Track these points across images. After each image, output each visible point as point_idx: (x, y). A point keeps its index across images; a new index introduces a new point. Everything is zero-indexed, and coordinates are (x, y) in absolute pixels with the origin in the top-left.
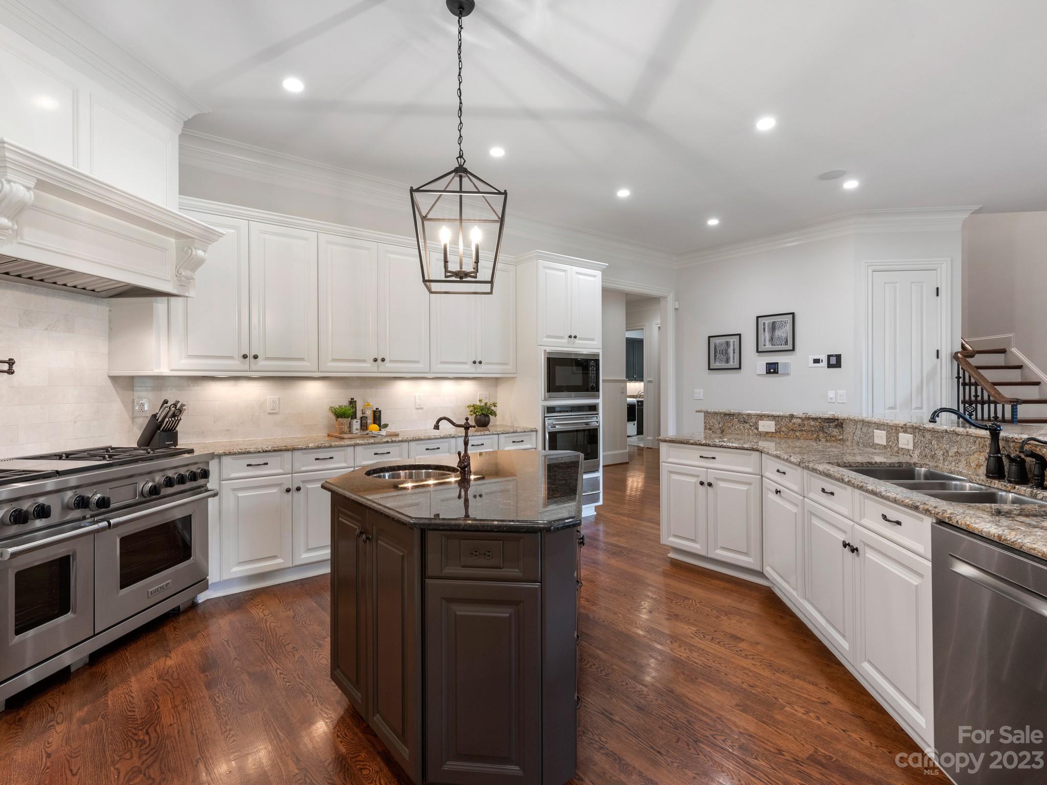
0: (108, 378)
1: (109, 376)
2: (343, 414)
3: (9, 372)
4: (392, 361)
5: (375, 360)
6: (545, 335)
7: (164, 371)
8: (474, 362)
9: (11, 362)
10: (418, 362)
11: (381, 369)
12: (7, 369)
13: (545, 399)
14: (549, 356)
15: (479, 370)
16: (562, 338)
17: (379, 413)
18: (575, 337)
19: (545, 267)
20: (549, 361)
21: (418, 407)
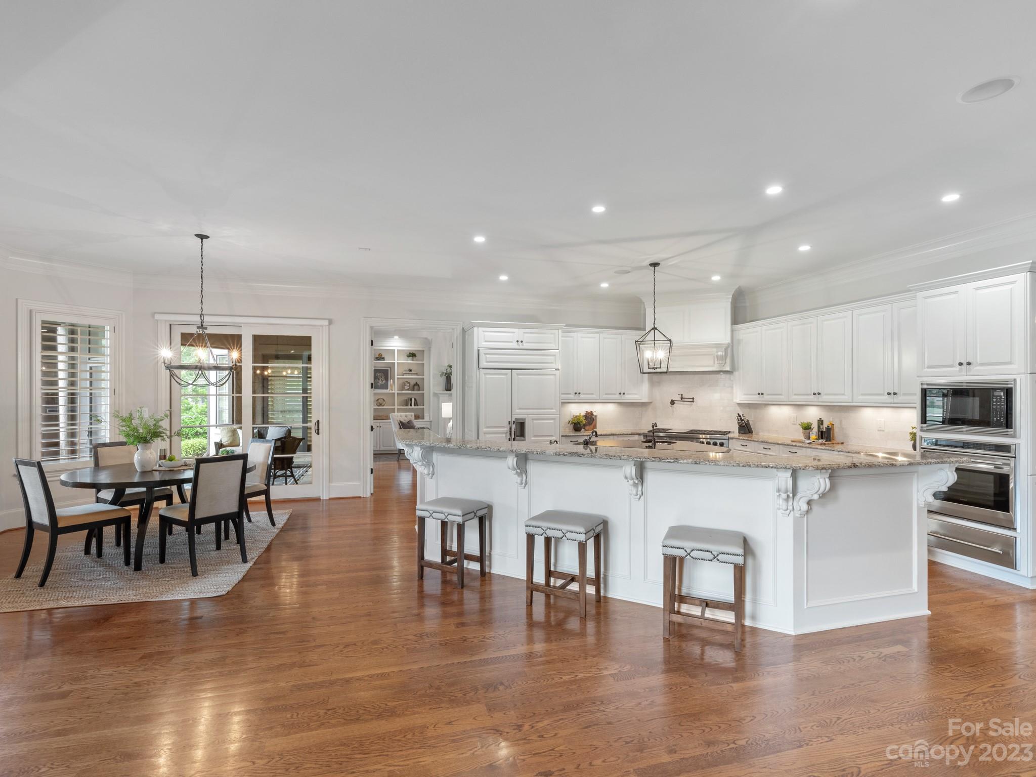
0: (733, 404)
1: (735, 403)
2: (807, 428)
3: (693, 402)
4: (826, 394)
5: (814, 394)
6: (926, 366)
7: (738, 401)
8: (889, 394)
9: (693, 399)
10: (843, 394)
11: (820, 400)
12: (692, 400)
13: (922, 430)
14: (925, 387)
15: (895, 401)
16: (952, 366)
17: (829, 430)
18: (969, 364)
19: (926, 298)
20: (924, 393)
21: (880, 429)
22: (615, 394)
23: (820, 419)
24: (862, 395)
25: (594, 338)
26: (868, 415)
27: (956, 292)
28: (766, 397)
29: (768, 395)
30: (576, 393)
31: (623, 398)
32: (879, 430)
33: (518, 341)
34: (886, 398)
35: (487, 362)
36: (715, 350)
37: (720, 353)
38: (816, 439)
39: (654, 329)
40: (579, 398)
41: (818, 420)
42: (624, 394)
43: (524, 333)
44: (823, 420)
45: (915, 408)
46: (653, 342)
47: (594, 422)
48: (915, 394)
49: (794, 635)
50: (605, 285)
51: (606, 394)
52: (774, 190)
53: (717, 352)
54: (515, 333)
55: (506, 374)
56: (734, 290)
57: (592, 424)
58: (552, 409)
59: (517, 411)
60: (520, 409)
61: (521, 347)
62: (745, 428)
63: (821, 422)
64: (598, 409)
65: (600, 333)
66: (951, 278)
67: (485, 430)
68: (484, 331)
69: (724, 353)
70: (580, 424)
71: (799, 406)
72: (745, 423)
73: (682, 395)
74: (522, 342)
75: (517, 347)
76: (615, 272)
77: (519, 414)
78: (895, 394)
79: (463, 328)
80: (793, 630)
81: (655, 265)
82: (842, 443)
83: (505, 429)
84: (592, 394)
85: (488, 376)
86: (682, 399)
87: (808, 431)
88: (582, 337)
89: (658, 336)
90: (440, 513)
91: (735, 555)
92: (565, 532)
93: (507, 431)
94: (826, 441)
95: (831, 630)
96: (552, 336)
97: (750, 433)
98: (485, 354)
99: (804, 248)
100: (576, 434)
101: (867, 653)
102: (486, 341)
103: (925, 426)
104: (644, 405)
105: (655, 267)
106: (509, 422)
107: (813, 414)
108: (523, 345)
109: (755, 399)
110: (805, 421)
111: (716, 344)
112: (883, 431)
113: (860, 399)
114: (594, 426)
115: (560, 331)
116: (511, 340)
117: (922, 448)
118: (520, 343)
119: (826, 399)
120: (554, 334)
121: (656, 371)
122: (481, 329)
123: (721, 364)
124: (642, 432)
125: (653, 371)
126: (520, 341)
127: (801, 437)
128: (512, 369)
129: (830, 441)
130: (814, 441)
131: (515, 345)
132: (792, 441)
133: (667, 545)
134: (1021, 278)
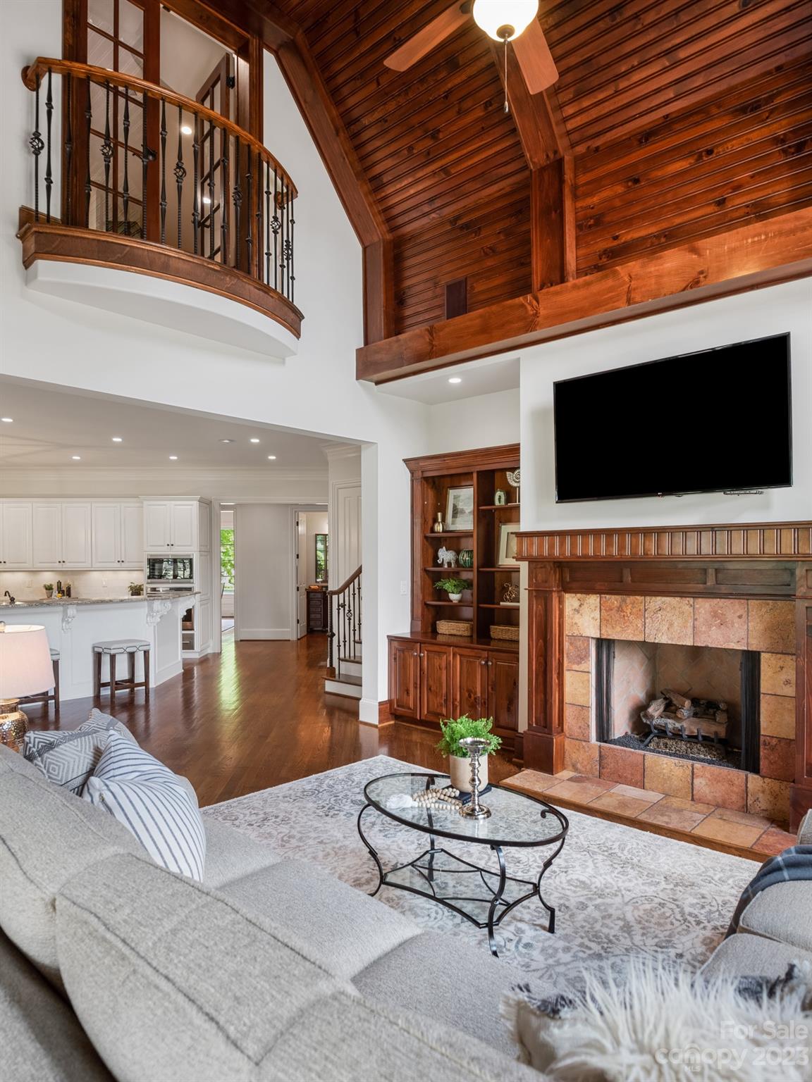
2: (49, 588)
4: (69, 562)
5: (60, 562)
6: (150, 546)
8: (119, 562)
10: (83, 562)
11: (64, 567)
13: (148, 583)
14: (149, 557)
15: (123, 566)
16: (163, 546)
18: (172, 545)
19: (149, 505)
23: (59, 581)
24: (99, 563)
26: (95, 575)
27: (165, 505)
28: (8, 565)
29: (11, 563)
34: (116, 564)
38: (61, 596)
41: (57, 582)
44: (61, 582)
45: (142, 570)
49: (159, 685)
63: (59, 583)
71: (34, 572)
78: (123, 561)
80: (158, 683)
87: (51, 591)
94: (68, 597)
103: (149, 580)
107: (50, 578)
110: (48, 583)
112: (107, 587)
113: (96, 565)
119: (68, 566)
129: (70, 597)
130: (60, 598)
134: (196, 504)
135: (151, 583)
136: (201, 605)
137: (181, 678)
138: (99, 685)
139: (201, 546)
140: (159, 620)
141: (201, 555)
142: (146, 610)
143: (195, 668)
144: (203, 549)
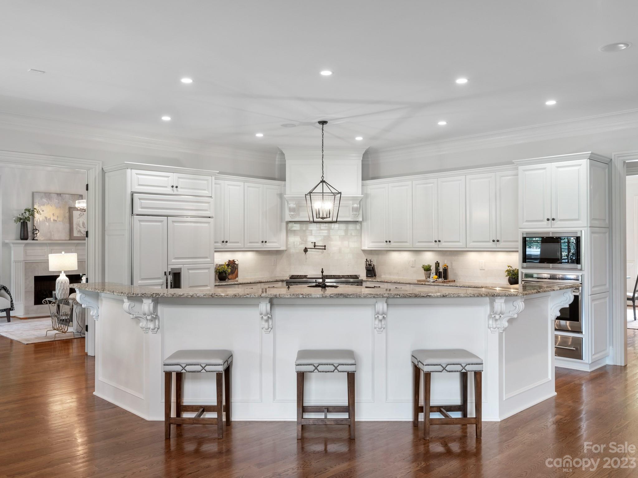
0: (361, 251)
1: (362, 250)
2: (427, 269)
3: (325, 249)
4: (445, 242)
5: (436, 241)
6: (525, 220)
7: (366, 248)
8: (494, 241)
9: (325, 246)
10: (459, 242)
11: (440, 246)
12: (324, 248)
13: (523, 268)
14: (525, 236)
15: (498, 246)
16: (542, 221)
17: (445, 270)
18: (553, 219)
19: (524, 170)
20: (524, 240)
21: (481, 268)
22: (257, 242)
23: (437, 262)
24: (474, 242)
25: (239, 186)
26: (472, 257)
27: (545, 168)
28: (392, 244)
29: (395, 242)
30: (223, 242)
31: (265, 246)
32: (481, 270)
33: (173, 187)
34: (491, 244)
35: (142, 208)
36: (351, 202)
37: (355, 205)
38: (437, 278)
39: (323, 181)
40: (226, 247)
41: (436, 263)
42: (266, 242)
43: (179, 178)
44: (439, 263)
45: (518, 251)
46: (322, 194)
47: (236, 271)
48: (517, 241)
49: (500, 421)
50: (259, 135)
51: (250, 242)
52: (462, 81)
53: (353, 204)
54: (170, 178)
55: (161, 221)
56: (365, 150)
57: (234, 273)
58: (207, 258)
59: (173, 261)
60: (176, 258)
61: (175, 193)
62: (371, 271)
63: (437, 264)
64: (239, 258)
65: (244, 182)
66: (544, 157)
67: (140, 282)
68: (137, 174)
69: (359, 205)
70: (226, 274)
71: (417, 252)
72: (372, 267)
73: (315, 243)
74: (177, 187)
75: (172, 192)
76: (282, 125)
77: (175, 264)
78: (498, 241)
79: (102, 168)
80: (498, 418)
81: (323, 123)
82: (454, 281)
83: (161, 281)
84: (238, 242)
85: (142, 223)
86: (315, 247)
87: (429, 272)
88: (228, 185)
89: (326, 190)
90: (194, 365)
91: (477, 364)
92: (336, 365)
93: (163, 282)
94: (444, 280)
95: (517, 414)
96: (205, 182)
97: (375, 276)
98: (140, 199)
99: (442, 123)
100: (220, 284)
101: (547, 423)
102: (139, 185)
103: (525, 264)
104: (278, 253)
105: (323, 124)
106: (165, 273)
107: (429, 258)
108: (177, 191)
109: (382, 246)
110: (426, 264)
111: (353, 197)
112: (484, 270)
113: (471, 245)
114: (236, 275)
115: (213, 178)
116: (166, 185)
117: (523, 281)
118: (174, 188)
119: (444, 246)
120: (207, 180)
121: (325, 220)
122: (134, 171)
123: (356, 215)
124: (285, 278)
125: (322, 220)
126: (175, 186)
127: (423, 278)
128: (167, 216)
129: (446, 279)
130: (436, 280)
131: (169, 190)
132: (418, 281)
133: (428, 364)
134: (584, 163)
135: (527, 268)
136: (593, 300)
137: (553, 404)
138: (418, 409)
139: (593, 219)
140: (506, 324)
141: (592, 233)
142: (488, 308)
143: (584, 388)
144: (596, 223)
